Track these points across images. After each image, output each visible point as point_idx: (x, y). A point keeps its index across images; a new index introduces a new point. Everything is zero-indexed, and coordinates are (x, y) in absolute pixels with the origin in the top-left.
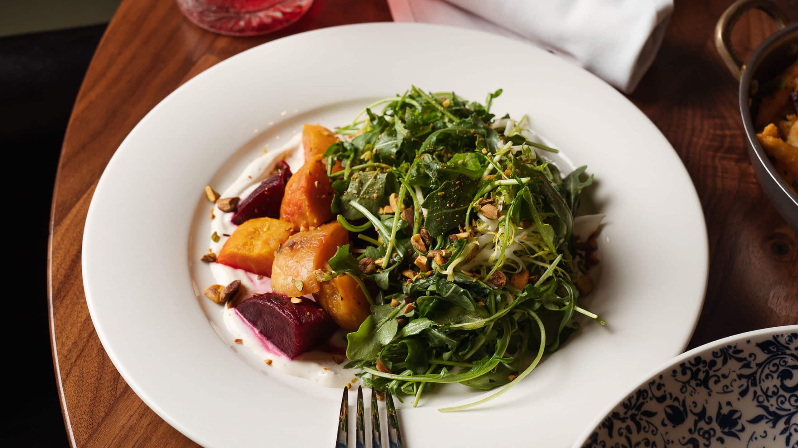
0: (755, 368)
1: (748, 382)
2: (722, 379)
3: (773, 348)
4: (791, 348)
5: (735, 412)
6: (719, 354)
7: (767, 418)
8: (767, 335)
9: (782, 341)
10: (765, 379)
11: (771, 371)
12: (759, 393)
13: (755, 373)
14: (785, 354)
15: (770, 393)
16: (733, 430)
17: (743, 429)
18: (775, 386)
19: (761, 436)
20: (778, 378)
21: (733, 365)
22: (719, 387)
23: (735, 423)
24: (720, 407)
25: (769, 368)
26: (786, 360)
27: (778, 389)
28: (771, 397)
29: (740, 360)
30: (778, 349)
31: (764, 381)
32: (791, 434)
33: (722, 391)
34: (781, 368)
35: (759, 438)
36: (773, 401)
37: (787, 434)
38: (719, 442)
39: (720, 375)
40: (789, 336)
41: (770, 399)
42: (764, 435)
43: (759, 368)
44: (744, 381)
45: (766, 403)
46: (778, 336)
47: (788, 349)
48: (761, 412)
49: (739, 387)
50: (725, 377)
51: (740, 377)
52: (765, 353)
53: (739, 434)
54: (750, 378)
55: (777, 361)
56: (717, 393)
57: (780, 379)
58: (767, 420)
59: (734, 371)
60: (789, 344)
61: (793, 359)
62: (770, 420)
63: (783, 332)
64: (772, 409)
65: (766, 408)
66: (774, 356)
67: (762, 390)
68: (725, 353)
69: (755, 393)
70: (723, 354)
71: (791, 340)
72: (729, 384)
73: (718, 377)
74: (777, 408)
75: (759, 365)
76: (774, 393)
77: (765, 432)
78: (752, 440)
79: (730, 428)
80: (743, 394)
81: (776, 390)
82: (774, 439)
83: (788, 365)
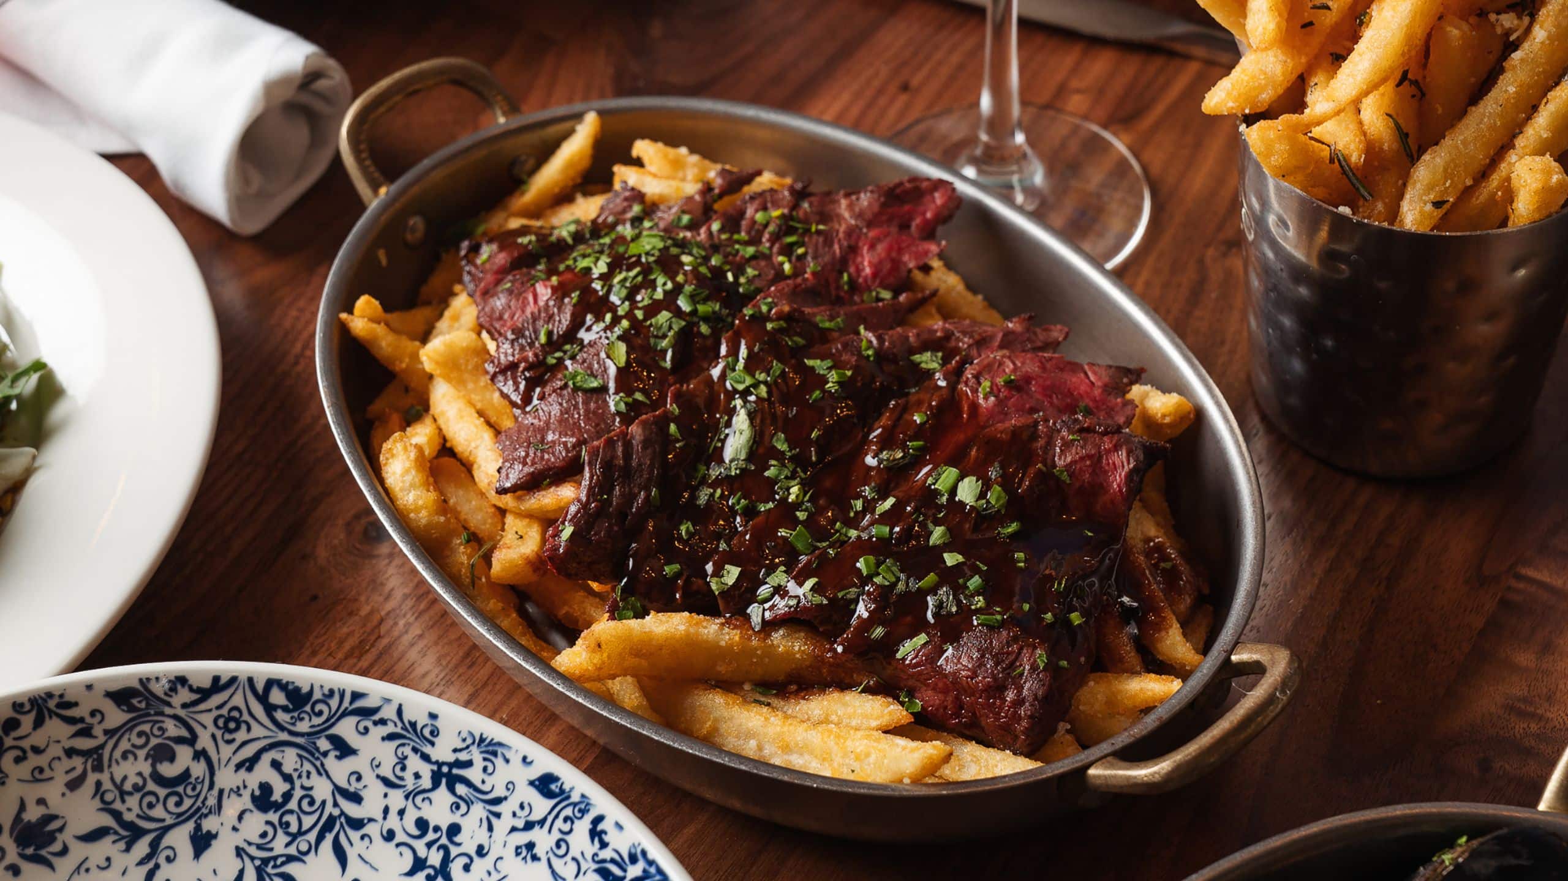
0: (102, 739)
1: (85, 763)
2: (30, 754)
3: (140, 702)
4: (174, 704)
5: (53, 817)
6: (27, 707)
7: (116, 833)
8: (129, 677)
9: (158, 689)
10: (120, 760)
11: (134, 746)
12: (107, 785)
13: (102, 747)
14: (162, 714)
15: (128, 786)
16: (43, 852)
17: (65, 851)
18: (140, 774)
19: (98, 866)
20: (146, 759)
21: (56, 730)
22: (24, 770)
23: (51, 838)
24: (22, 807)
25: (129, 740)
26: (164, 726)
27: (145, 780)
28: (130, 794)
29: (71, 721)
30: (148, 705)
31: (117, 763)
32: (157, 866)
33: (30, 778)
34: (154, 741)
35: (94, 870)
36: (133, 801)
37: (151, 865)
38: (10, 873)
39: (28, 748)
40: (170, 681)
41: (127, 798)
42: (104, 864)
43: (111, 738)
44: (78, 762)
45: (118, 806)
46: (148, 679)
47: (169, 705)
48: (107, 821)
49: (67, 772)
50: (37, 750)
51: (70, 752)
52: (123, 710)
53: (55, 860)
54: (90, 756)
55: (146, 728)
56: (20, 780)
57: (150, 761)
58: (116, 837)
59: (58, 742)
60: (171, 696)
61: (178, 724)
62: (123, 838)
63: (159, 672)
64: (129, 817)
65: (117, 815)
66: (141, 716)
67: (112, 779)
68: (38, 705)
69: (99, 784)
70: (36, 708)
71: (173, 689)
72: (46, 766)
73: (24, 751)
74: (138, 816)
75: (109, 733)
76: (137, 788)
77: (108, 859)
78: (79, 873)
79: (38, 848)
80: (74, 785)
81: (140, 782)
82: (124, 873)
83: (167, 735)
